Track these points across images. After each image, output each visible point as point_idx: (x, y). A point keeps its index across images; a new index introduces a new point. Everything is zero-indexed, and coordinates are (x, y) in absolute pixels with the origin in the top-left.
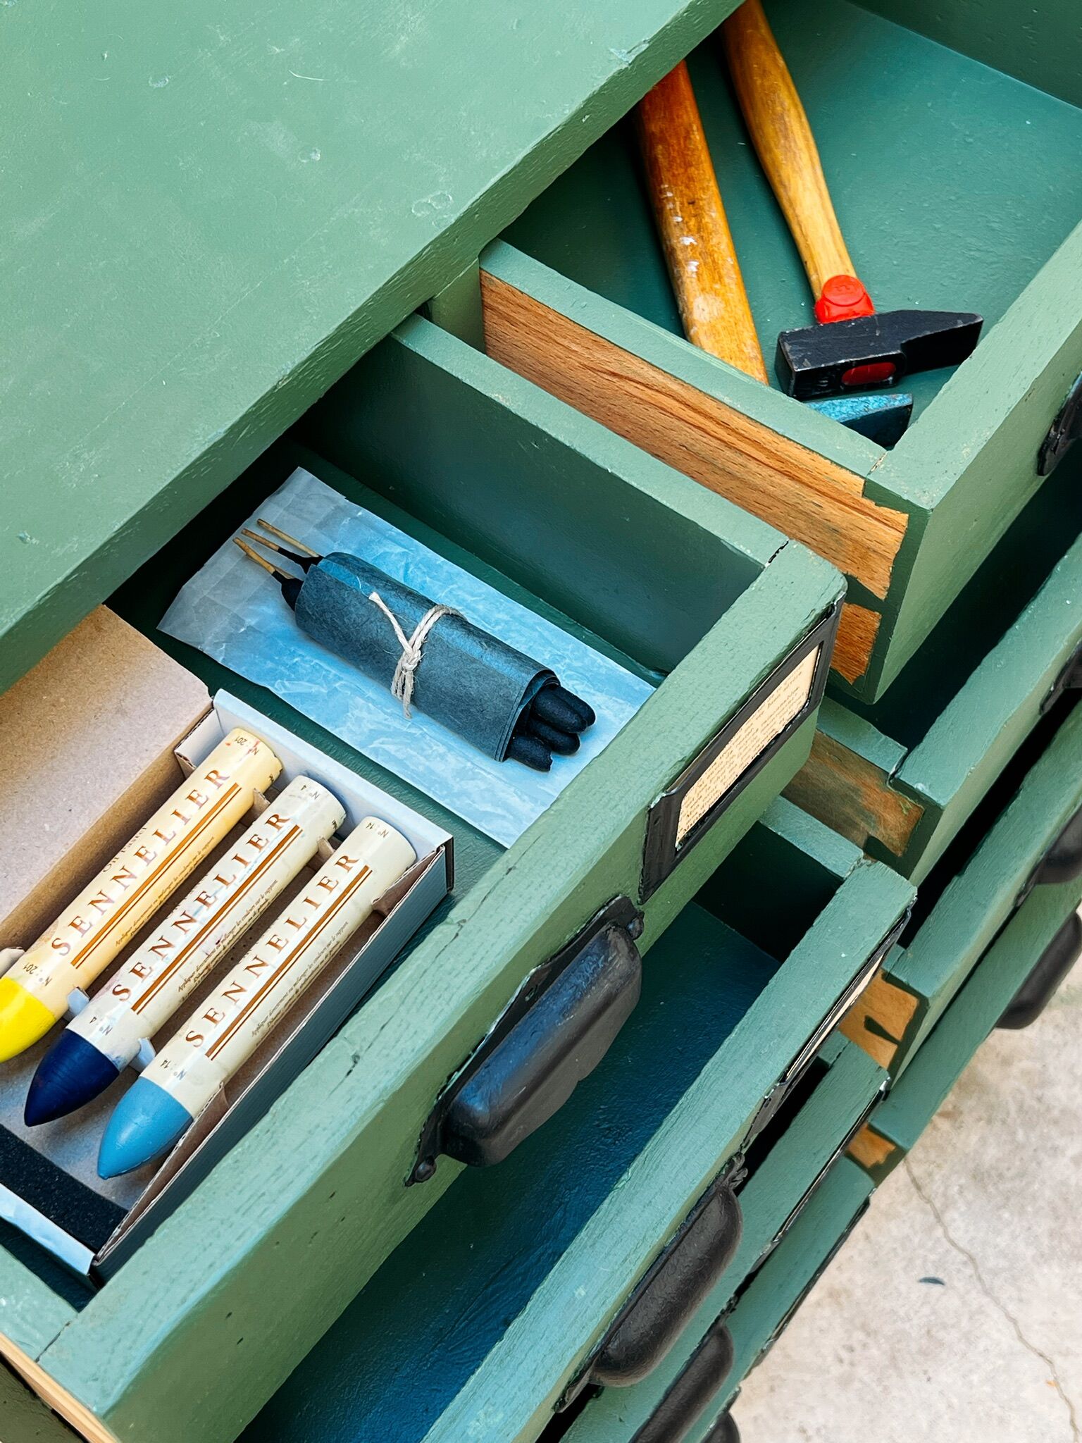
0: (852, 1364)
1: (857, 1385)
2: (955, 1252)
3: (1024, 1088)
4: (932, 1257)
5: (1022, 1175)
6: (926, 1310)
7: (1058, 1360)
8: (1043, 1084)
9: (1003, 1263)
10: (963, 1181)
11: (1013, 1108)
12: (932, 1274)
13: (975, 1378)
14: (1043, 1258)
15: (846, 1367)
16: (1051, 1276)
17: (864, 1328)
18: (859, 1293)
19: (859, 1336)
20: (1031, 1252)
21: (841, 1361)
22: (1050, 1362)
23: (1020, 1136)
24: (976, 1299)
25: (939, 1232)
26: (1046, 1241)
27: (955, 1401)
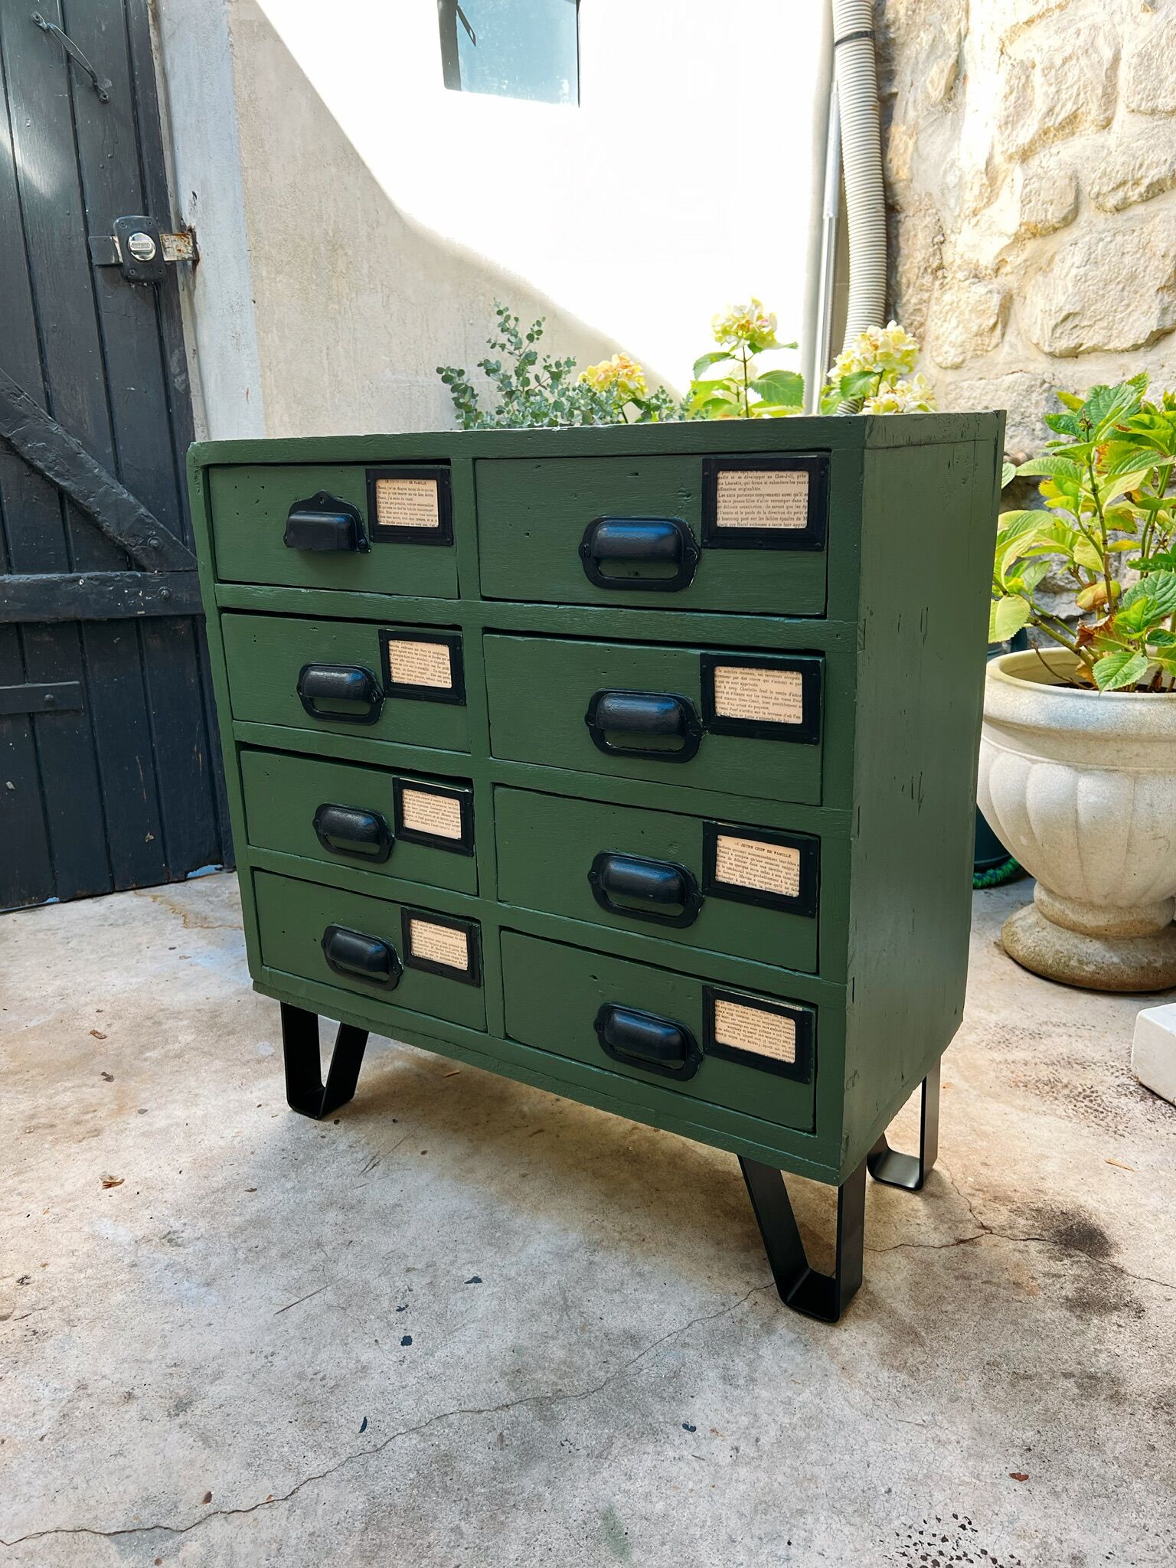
0: (312, 1379)
1: (297, 1382)
2: (387, 1439)
3: (525, 1495)
4: (383, 1426)
5: (445, 1488)
6: (343, 1421)
7: (287, 1504)
8: (529, 1510)
9: (372, 1470)
10: (442, 1447)
11: (506, 1486)
12: (369, 1425)
13: (286, 1449)
14: (372, 1498)
15: (310, 1377)
16: (356, 1502)
17: (337, 1385)
18: (363, 1383)
19: (332, 1383)
20: (378, 1489)
21: (315, 1374)
22: (286, 1499)
23: (479, 1490)
24: (345, 1452)
25: (402, 1430)
26: (387, 1501)
27: (271, 1437)
